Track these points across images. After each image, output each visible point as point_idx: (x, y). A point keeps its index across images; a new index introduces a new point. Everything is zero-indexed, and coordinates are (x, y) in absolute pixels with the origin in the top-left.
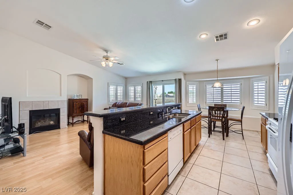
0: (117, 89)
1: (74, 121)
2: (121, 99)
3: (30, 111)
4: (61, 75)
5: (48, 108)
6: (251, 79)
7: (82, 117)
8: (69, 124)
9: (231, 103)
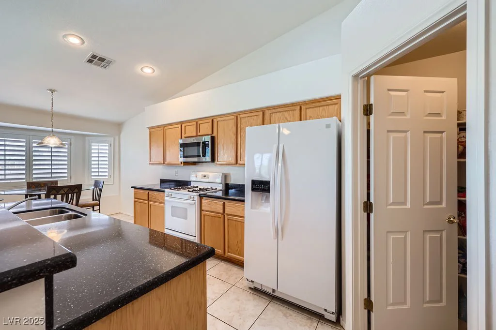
6: (87, 138)
9: (52, 177)
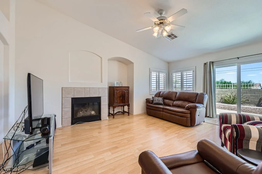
0: (159, 76)
1: (115, 112)
2: (163, 89)
3: (72, 99)
4: (101, 58)
5: (89, 96)
7: (122, 108)
8: (109, 114)
